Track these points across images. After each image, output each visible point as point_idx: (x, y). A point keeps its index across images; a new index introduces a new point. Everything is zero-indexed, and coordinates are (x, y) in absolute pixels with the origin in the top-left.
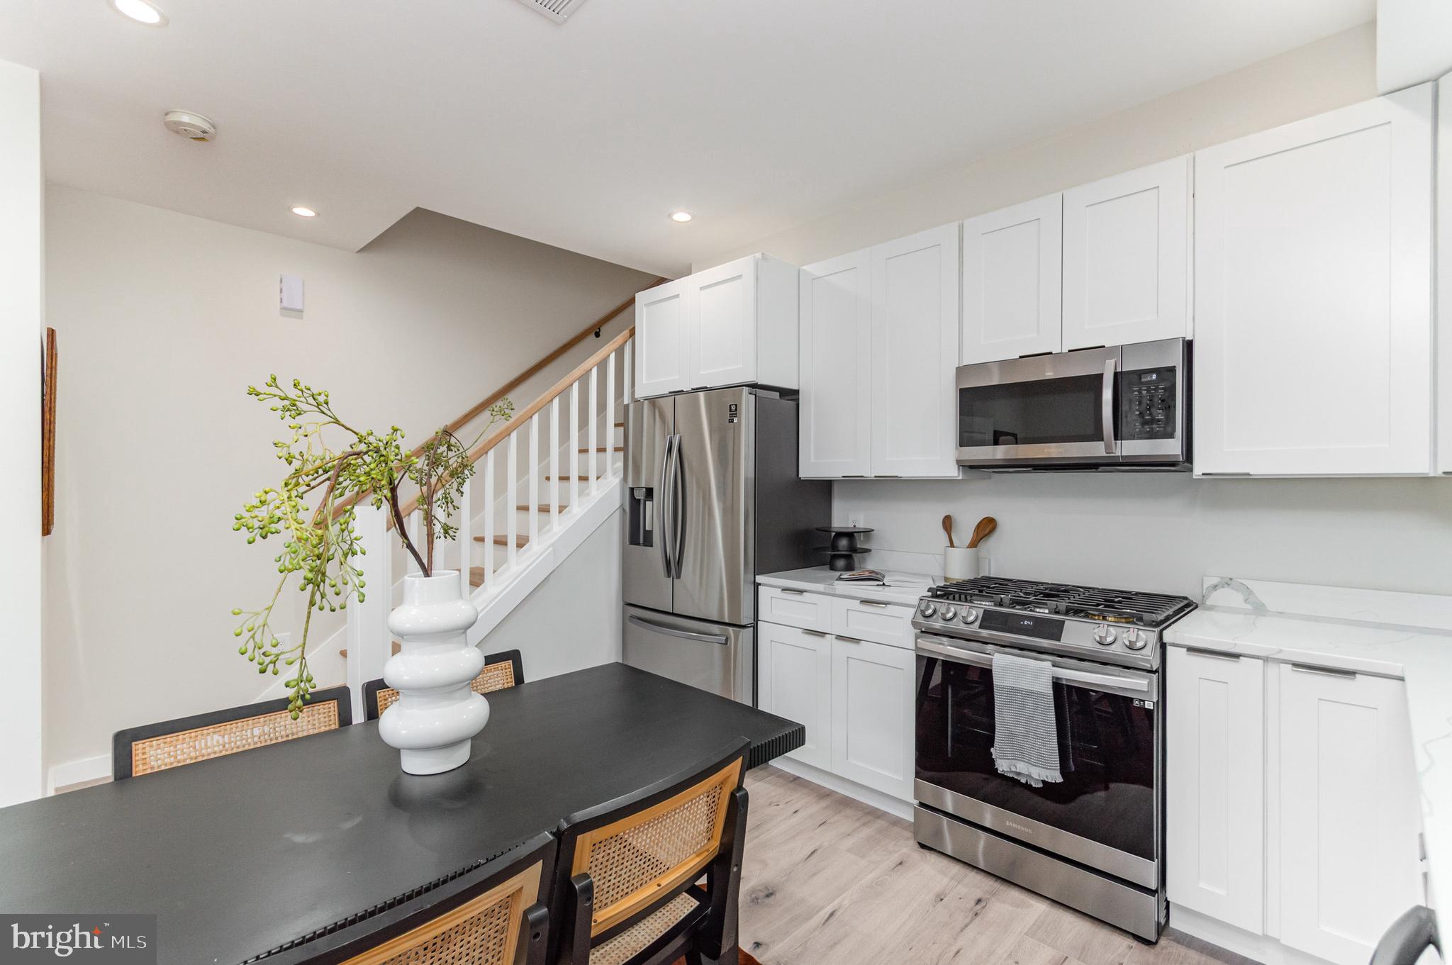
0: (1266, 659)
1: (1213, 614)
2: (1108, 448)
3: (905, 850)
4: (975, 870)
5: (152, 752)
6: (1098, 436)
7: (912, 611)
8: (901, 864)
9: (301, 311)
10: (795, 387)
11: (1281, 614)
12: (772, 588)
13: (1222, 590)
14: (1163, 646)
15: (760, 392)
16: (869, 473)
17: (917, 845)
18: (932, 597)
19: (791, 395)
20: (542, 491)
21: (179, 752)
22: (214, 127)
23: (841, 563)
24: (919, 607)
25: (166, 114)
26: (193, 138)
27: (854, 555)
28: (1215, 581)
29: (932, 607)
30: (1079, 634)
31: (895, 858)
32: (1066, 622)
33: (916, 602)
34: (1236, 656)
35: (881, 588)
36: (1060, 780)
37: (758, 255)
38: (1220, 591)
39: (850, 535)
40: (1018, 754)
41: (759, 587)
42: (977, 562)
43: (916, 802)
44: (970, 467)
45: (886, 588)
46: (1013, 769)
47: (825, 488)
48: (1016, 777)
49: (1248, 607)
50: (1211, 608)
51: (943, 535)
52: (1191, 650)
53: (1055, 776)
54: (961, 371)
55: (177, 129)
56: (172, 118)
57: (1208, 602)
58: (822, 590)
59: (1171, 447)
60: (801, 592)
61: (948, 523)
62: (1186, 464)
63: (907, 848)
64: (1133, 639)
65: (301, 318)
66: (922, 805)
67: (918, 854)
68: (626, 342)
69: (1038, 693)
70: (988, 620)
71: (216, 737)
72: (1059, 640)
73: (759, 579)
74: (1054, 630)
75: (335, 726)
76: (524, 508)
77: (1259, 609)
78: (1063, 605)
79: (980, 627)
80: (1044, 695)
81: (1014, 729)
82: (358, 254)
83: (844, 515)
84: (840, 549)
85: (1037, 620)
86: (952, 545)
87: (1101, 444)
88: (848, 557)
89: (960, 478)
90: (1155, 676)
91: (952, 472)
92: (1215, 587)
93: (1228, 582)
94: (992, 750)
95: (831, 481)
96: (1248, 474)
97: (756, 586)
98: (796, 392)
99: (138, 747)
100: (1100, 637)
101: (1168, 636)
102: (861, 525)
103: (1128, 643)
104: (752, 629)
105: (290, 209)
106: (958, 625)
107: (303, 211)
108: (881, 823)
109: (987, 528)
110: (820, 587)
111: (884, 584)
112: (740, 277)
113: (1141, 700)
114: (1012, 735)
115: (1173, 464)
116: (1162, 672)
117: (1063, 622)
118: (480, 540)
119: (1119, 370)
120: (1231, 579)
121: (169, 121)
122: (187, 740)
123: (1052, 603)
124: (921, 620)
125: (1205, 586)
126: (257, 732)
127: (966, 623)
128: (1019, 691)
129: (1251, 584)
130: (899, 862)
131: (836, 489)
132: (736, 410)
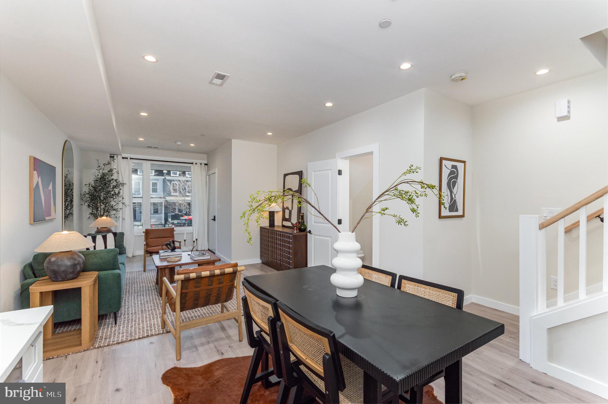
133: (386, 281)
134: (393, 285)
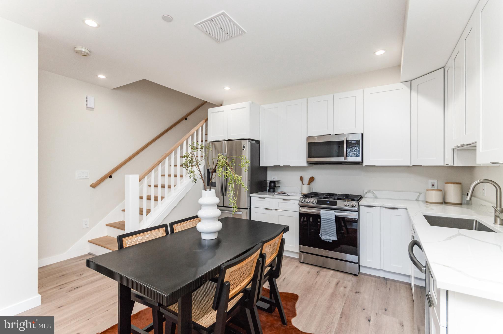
0: (380, 207)
1: (366, 199)
2: (345, 159)
3: (297, 264)
4: (315, 266)
5: (127, 241)
6: (342, 156)
7: (298, 201)
8: (297, 267)
9: (93, 108)
10: (259, 140)
11: (380, 198)
12: (255, 197)
13: (368, 193)
14: (359, 206)
15: (252, 141)
16: (282, 165)
17: (299, 263)
18: (303, 197)
19: (258, 142)
20: (169, 170)
21: (132, 241)
22: (90, 52)
23: (272, 190)
24: (300, 200)
25: (75, 48)
26: (83, 55)
27: (275, 188)
28: (367, 191)
29: (304, 200)
30: (340, 204)
31: (295, 266)
32: (338, 202)
33: (299, 198)
34: (374, 207)
35: (287, 196)
36: (337, 240)
37: (251, 102)
38: (368, 194)
39: (274, 182)
40: (327, 234)
41: (251, 197)
42: (310, 189)
43: (298, 251)
44: (310, 163)
45: (288, 196)
46: (326, 238)
47: (265, 169)
48: (326, 241)
49: (374, 197)
50: (366, 198)
51: (300, 182)
52: (365, 206)
53: (335, 239)
54: (308, 138)
55: (77, 52)
56: (77, 49)
57: (365, 196)
58: (271, 197)
59: (359, 159)
60: (264, 198)
61: (301, 178)
62: (362, 163)
63: (297, 263)
64: (353, 204)
65: (93, 111)
66: (300, 251)
67: (300, 265)
68: (204, 124)
69: (332, 219)
70: (318, 202)
71: (140, 237)
72: (336, 206)
73: (251, 195)
74: (335, 204)
75: (165, 235)
76: (163, 175)
77: (376, 197)
78: (336, 198)
79: (317, 204)
80: (333, 219)
81: (326, 229)
82: (112, 90)
83: (271, 176)
84: (272, 186)
85: (330, 201)
86: (303, 184)
87: (343, 158)
88: (274, 188)
89: (307, 166)
90: (357, 213)
91: (305, 164)
92: (367, 193)
93: (369, 191)
94: (320, 235)
95: (267, 167)
96: (375, 166)
97: (250, 197)
98: (259, 141)
99: (124, 239)
100: (346, 204)
101: (360, 203)
102: (276, 179)
103: (352, 205)
104: (249, 209)
105: (97, 76)
106: (310, 204)
107: (102, 76)
108: (288, 259)
109: (312, 179)
110: (271, 196)
111: (288, 195)
112: (245, 107)
113: (355, 219)
114: (325, 230)
115: (359, 163)
116: (358, 212)
117: (337, 202)
118: (150, 186)
119: (347, 140)
120: (370, 191)
121: (77, 50)
122: (133, 238)
123: (334, 198)
124: (301, 203)
125: (364, 193)
126: (148, 236)
127: (313, 203)
128: (327, 219)
129: (374, 192)
130: (296, 266)
131: (268, 169)
132: (245, 146)
133: (161, 233)
134: (167, 233)
